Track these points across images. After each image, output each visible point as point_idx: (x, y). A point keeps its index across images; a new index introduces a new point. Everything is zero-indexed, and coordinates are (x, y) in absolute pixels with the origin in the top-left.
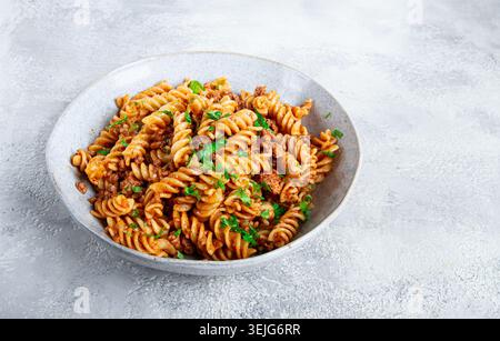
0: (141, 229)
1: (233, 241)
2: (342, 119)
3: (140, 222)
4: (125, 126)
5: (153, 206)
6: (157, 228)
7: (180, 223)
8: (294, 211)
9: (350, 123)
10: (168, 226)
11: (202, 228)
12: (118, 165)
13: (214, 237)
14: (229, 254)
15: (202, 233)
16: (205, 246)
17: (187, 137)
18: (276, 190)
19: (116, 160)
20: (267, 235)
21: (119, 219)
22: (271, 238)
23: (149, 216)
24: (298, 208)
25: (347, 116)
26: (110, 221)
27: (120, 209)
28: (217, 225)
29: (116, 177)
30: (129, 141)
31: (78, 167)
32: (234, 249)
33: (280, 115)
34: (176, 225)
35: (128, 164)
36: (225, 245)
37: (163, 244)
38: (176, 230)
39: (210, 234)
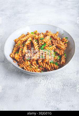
0: (32, 68)
1: (54, 66)
2: (67, 34)
3: (32, 66)
4: (20, 46)
5: (34, 62)
6: (36, 67)
7: (41, 64)
8: (64, 57)
9: (69, 35)
10: (38, 66)
11: (46, 64)
12: (22, 55)
13: (49, 66)
14: (53, 68)
15: (47, 65)
16: (48, 68)
17: (37, 45)
18: (59, 53)
19: (21, 54)
20: (60, 63)
21: (27, 67)
22: (61, 63)
23: (33, 64)
24: (64, 56)
25: (68, 34)
26: (25, 68)
27: (27, 64)
28: (49, 63)
29: (22, 58)
30: (23, 49)
31: (12, 57)
32: (54, 67)
33: (53, 36)
34: (40, 65)
35: (24, 54)
36: (52, 67)
37: (39, 70)
38: (41, 66)
39: (48, 65)
